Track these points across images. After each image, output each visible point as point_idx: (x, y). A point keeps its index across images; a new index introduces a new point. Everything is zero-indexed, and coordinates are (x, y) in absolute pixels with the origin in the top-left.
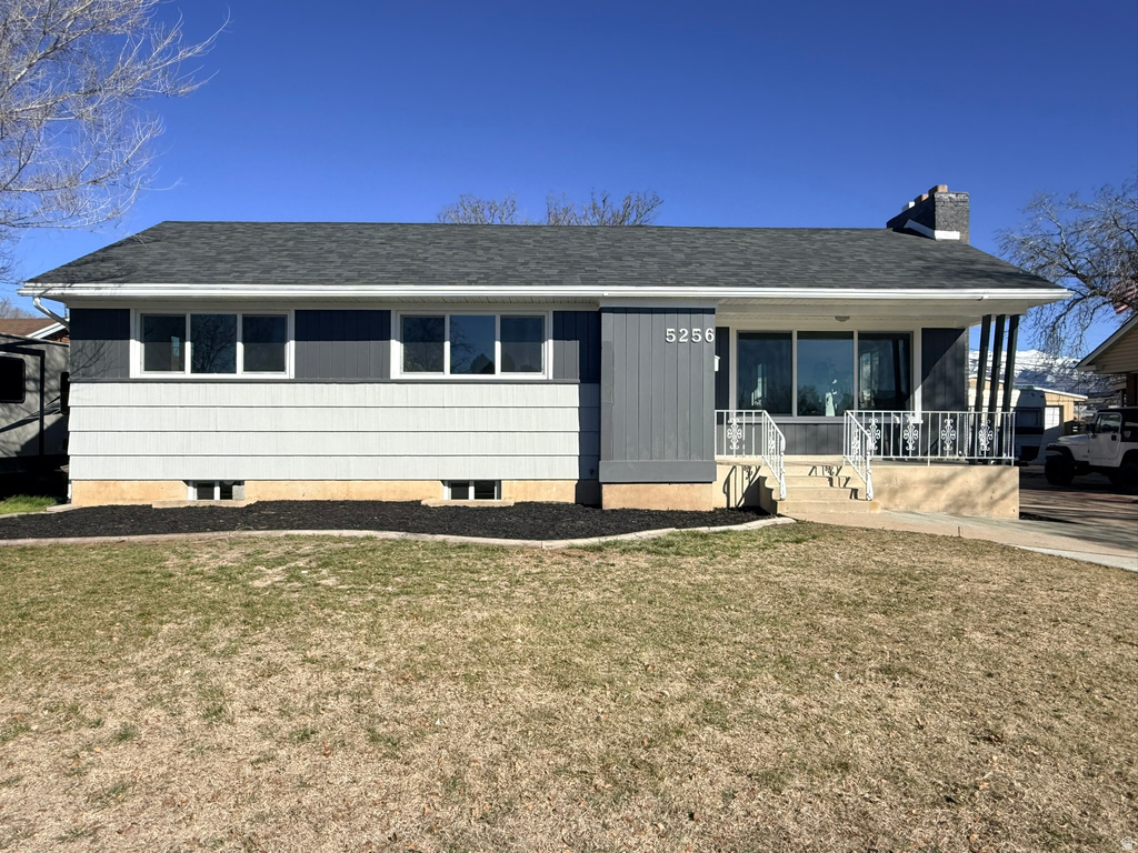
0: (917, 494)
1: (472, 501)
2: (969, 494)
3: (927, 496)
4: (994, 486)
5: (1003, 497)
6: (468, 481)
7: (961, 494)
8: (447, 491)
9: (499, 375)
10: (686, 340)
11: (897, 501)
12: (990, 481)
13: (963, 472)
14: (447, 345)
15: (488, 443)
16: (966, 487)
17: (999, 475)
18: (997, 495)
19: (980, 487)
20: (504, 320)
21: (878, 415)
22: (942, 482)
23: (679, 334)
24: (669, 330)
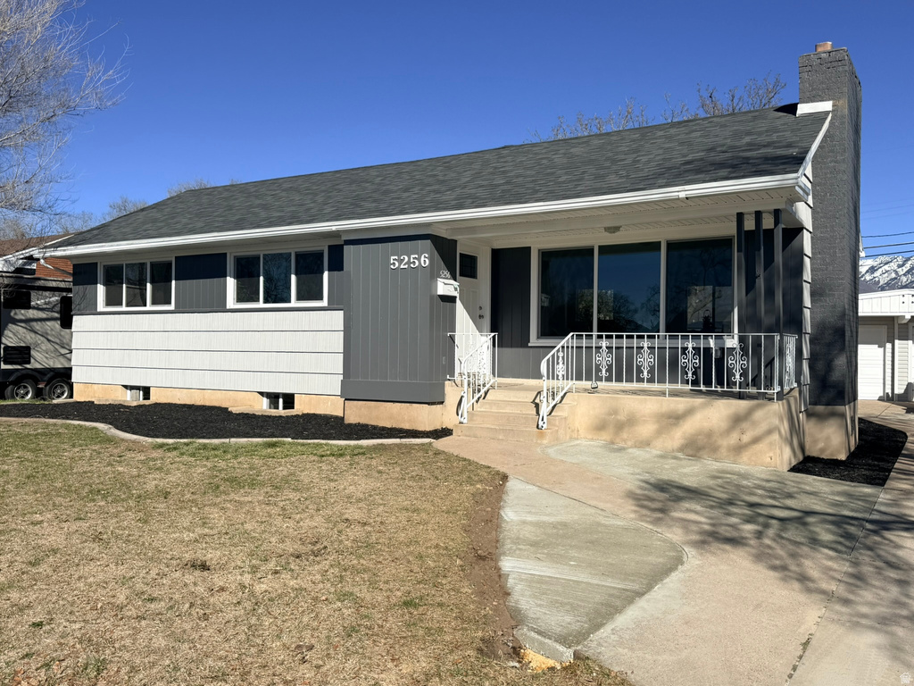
0: (646, 430)
1: (281, 411)
2: (710, 434)
3: (659, 433)
4: (744, 425)
5: (756, 440)
6: (279, 394)
7: (699, 433)
8: (265, 401)
9: (294, 303)
10: (406, 266)
11: (625, 435)
12: (737, 420)
13: (704, 406)
14: (262, 279)
15: (284, 362)
16: (706, 425)
17: (750, 412)
18: (746, 438)
19: (724, 425)
20: (298, 256)
21: (609, 337)
22: (676, 418)
23: (401, 261)
24: (393, 257)
